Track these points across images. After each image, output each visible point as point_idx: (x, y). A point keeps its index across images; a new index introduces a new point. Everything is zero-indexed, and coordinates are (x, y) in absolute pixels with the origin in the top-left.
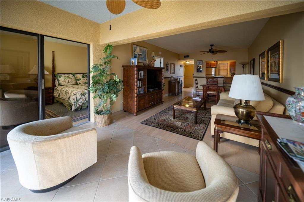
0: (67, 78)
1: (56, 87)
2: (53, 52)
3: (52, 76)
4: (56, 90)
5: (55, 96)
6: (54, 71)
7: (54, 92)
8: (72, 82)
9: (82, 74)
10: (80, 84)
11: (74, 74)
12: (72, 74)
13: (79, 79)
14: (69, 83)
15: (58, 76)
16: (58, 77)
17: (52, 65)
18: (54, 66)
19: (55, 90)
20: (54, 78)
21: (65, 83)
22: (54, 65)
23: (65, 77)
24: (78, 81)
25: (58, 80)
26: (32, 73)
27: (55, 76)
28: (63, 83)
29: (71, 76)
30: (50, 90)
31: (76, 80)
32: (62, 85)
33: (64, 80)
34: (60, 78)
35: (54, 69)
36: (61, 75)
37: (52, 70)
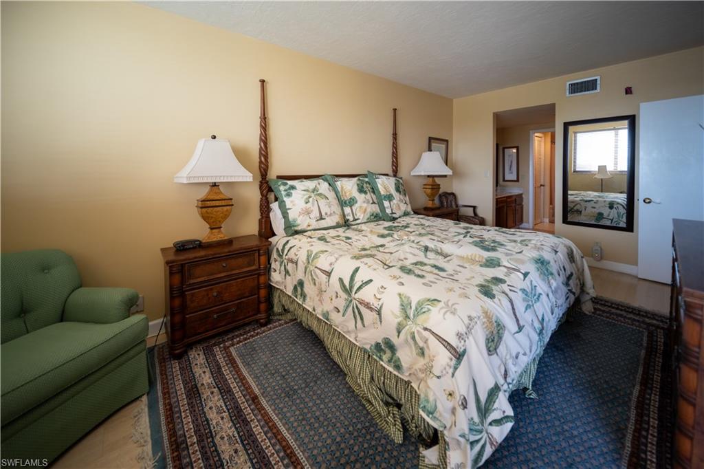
0: (313, 195)
1: (274, 235)
2: (263, 82)
3: (261, 187)
4: (280, 256)
5: (277, 283)
6: (267, 167)
7: (273, 266)
8: (331, 215)
9: (356, 179)
10: (355, 220)
11: (332, 179)
12: (326, 180)
13: (352, 202)
14: (321, 218)
15: (282, 188)
16: (283, 193)
17: (261, 139)
18: (266, 143)
19: (275, 255)
20: (267, 199)
21: (308, 221)
22: (266, 138)
23: (307, 194)
24: (347, 210)
25: (280, 207)
26: (189, 178)
27: (270, 190)
28: (302, 223)
29: (324, 187)
30: (259, 255)
31: (343, 204)
32: (299, 228)
33: (304, 205)
34: (289, 195)
35: (266, 157)
36: (290, 183)
37: (261, 162)
